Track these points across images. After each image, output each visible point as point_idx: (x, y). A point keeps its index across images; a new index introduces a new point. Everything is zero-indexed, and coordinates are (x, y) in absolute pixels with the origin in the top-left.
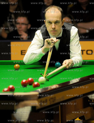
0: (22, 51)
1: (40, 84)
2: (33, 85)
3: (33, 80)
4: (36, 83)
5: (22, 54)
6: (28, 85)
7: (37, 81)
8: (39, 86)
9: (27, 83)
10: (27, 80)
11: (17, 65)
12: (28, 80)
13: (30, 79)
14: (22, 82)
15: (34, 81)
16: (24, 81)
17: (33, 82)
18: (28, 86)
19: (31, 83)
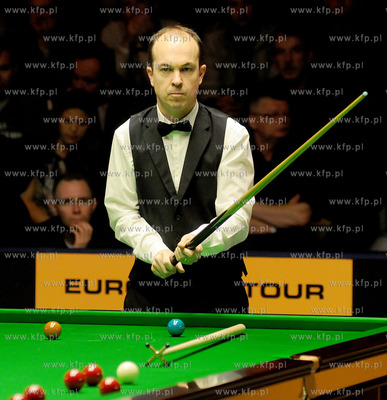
0: (67, 281)
1: (120, 383)
2: (99, 385)
3: (100, 371)
4: (109, 381)
5: (67, 291)
6: (85, 385)
7: (113, 373)
8: (119, 390)
9: (83, 381)
10: (82, 371)
11: (53, 324)
12: (87, 370)
13: (92, 368)
14: (68, 375)
15: (103, 373)
16: (74, 373)
17: (101, 376)
18: (86, 389)
19: (93, 379)
